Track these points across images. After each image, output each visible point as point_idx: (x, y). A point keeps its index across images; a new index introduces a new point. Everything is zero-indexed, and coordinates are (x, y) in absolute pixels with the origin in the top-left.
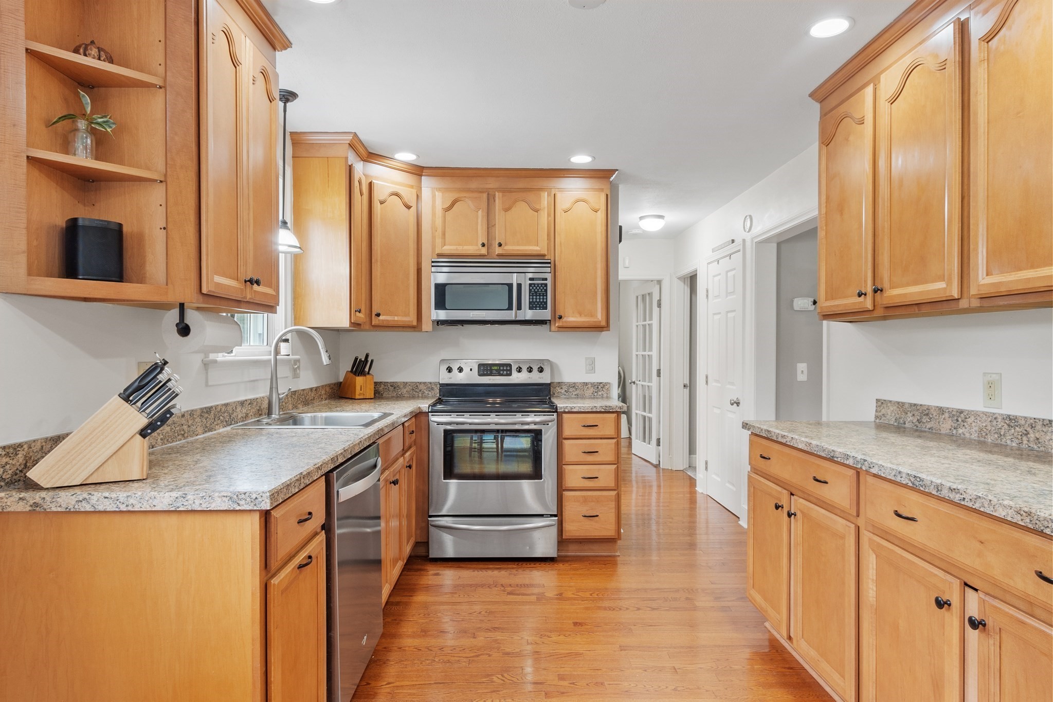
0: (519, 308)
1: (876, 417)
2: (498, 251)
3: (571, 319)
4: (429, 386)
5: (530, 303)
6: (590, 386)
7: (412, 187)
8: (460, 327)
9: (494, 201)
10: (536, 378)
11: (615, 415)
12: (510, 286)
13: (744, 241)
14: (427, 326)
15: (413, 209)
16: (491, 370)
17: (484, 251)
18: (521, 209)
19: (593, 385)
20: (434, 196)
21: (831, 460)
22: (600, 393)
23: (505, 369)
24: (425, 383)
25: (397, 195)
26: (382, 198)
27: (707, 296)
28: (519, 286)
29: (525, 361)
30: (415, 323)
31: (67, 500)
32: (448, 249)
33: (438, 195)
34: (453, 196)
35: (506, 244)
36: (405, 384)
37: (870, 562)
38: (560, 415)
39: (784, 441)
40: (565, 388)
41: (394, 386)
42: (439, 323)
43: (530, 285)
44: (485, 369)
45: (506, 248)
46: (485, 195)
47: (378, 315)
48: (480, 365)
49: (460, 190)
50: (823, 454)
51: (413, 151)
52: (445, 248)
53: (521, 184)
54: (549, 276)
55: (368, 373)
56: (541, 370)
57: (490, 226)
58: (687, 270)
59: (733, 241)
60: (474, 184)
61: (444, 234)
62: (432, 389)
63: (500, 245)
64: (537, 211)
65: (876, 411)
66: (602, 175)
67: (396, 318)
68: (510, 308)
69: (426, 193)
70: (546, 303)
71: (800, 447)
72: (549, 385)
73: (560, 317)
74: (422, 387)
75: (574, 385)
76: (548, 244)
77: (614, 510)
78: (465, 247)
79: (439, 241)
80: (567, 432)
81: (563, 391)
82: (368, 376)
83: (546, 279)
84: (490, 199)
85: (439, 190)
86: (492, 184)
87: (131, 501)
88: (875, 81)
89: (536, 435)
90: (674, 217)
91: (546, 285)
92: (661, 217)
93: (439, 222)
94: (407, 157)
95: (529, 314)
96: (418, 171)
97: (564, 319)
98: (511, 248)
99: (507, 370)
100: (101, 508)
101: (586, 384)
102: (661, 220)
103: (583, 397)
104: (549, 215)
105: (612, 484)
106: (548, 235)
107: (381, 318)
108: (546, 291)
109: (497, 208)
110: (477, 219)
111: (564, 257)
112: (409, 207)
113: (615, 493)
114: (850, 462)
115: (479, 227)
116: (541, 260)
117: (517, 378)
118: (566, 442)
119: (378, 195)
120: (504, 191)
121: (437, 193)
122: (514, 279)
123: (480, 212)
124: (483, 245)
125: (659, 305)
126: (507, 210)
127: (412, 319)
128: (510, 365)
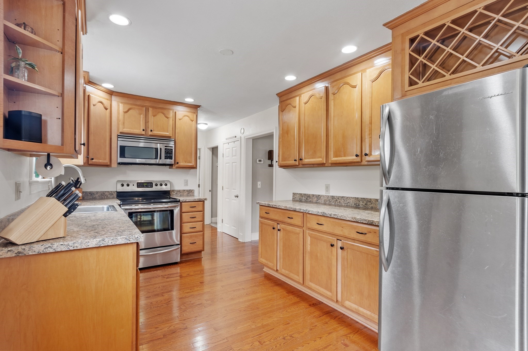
0: (160, 158)
1: (293, 198)
2: (150, 133)
3: (182, 164)
4: (111, 193)
5: (165, 156)
6: (186, 191)
7: (108, 100)
8: (130, 166)
9: (149, 111)
10: (164, 188)
11: (202, 202)
12: (157, 149)
13: (241, 137)
14: (114, 165)
15: (108, 110)
16: (143, 185)
17: (143, 133)
18: (160, 116)
19: (187, 191)
20: (118, 105)
21: (295, 211)
22: (190, 194)
23: (149, 184)
24: (108, 192)
25: (101, 102)
26: (94, 103)
27: (223, 156)
28: (161, 149)
29: (164, 181)
30: (109, 164)
32: (126, 130)
33: (121, 105)
34: (128, 107)
35: (154, 131)
36: (97, 192)
37: (309, 239)
38: (181, 203)
39: (276, 207)
40: (175, 192)
41: (91, 193)
42: (119, 164)
43: (165, 149)
44: (140, 185)
45: (154, 132)
46: (144, 108)
47: (93, 159)
48: (138, 183)
49: (131, 104)
50: (291, 210)
51: (112, 83)
52: (124, 129)
53: (161, 106)
54: (173, 146)
55: (79, 187)
56: (166, 185)
57: (146, 122)
59: (236, 137)
60: (139, 103)
61: (124, 123)
62: (112, 194)
63: (151, 131)
64: (168, 118)
65: (293, 197)
66: (195, 107)
67: (100, 161)
68: (156, 158)
69: (114, 104)
70: (172, 157)
71: (282, 208)
72: (169, 191)
73: (178, 163)
74: (107, 193)
75: (179, 191)
76: (173, 132)
77: (202, 240)
78: (134, 130)
79: (121, 126)
80: (184, 210)
81: (175, 194)
82: (79, 189)
83: (172, 147)
84: (147, 110)
85: (122, 103)
86: (147, 104)
88: (300, 96)
89: (172, 212)
90: (211, 124)
91: (172, 149)
92: (206, 124)
93: (121, 117)
94: (110, 86)
95: (163, 161)
96: (111, 93)
97: (179, 164)
98: (156, 132)
99: (150, 185)
100: (59, 250)
101: (184, 190)
102: (206, 125)
103: (183, 196)
104: (173, 120)
105: (201, 229)
106: (173, 129)
107: (93, 161)
108: (172, 152)
109: (150, 114)
110: (140, 118)
111: (179, 138)
112: (106, 109)
113: (202, 232)
114: (302, 211)
115: (141, 122)
116: (167, 138)
117: (154, 188)
118: (183, 214)
119: (93, 102)
120: (153, 107)
121: (120, 104)
122: (159, 146)
123: (142, 116)
124: (143, 130)
125: (199, 159)
126: (154, 116)
127: (107, 161)
128: (152, 183)
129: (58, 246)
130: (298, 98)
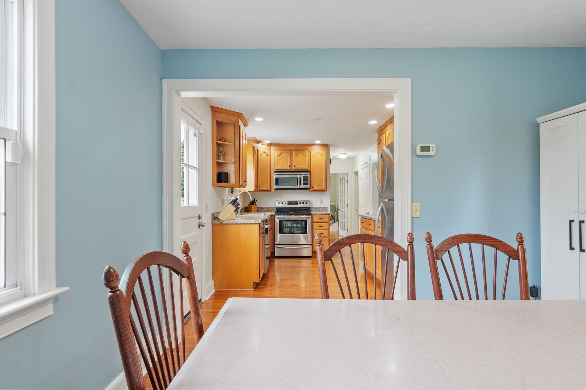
0: (300, 185)
2: (294, 168)
4: (273, 208)
5: (303, 183)
6: (321, 208)
7: (268, 149)
8: (282, 190)
9: (293, 153)
10: (305, 206)
11: (328, 216)
12: (298, 178)
13: (369, 163)
14: (273, 190)
15: (269, 156)
16: (291, 203)
17: (290, 168)
18: (300, 156)
19: (323, 208)
20: (275, 152)
22: (325, 210)
23: (296, 203)
24: (271, 207)
25: (265, 152)
26: (261, 154)
27: (361, 179)
28: (300, 178)
29: (302, 201)
30: (270, 189)
31: (226, 222)
32: (279, 167)
33: (276, 152)
34: (280, 152)
35: (296, 166)
36: (265, 208)
38: (312, 215)
40: (314, 209)
41: (262, 208)
42: (275, 189)
43: (303, 178)
44: (290, 203)
45: (296, 167)
46: (290, 152)
47: (260, 187)
48: (288, 202)
49: (282, 150)
51: (270, 141)
52: (278, 167)
53: (301, 148)
54: (309, 175)
55: (255, 204)
56: (307, 203)
57: (291, 160)
58: (356, 170)
59: (367, 163)
60: (287, 148)
61: (278, 163)
62: (274, 209)
63: (294, 166)
64: (305, 156)
66: (325, 146)
67: (264, 188)
68: (298, 185)
69: (272, 151)
70: (308, 183)
71: (367, 218)
72: (309, 208)
73: (312, 187)
74: (270, 209)
75: (317, 208)
76: (309, 166)
77: (328, 243)
78: (284, 167)
79: (276, 165)
80: (314, 221)
81: (313, 210)
82: (255, 205)
83: (308, 176)
84: (291, 153)
85: (276, 150)
86: (292, 148)
87: (237, 222)
89: (306, 221)
90: (350, 154)
91: (308, 178)
92: (346, 154)
93: (276, 160)
95: (302, 186)
96: (270, 145)
97: (314, 188)
98: (298, 167)
100: (232, 223)
101: (320, 207)
102: (346, 155)
103: (319, 211)
104: (309, 157)
105: (328, 236)
106: (309, 163)
107: (260, 188)
108: (308, 180)
109: (293, 155)
110: (288, 158)
111: (313, 169)
112: (268, 156)
113: (328, 238)
115: (288, 161)
116: (306, 170)
117: (299, 206)
118: (314, 224)
119: (260, 153)
120: (296, 150)
121: (276, 151)
122: (299, 176)
123: (288, 156)
124: (289, 166)
125: (347, 182)
126: (296, 156)
127: (268, 188)
128: (297, 202)
129: (232, 222)
130: (384, 134)
